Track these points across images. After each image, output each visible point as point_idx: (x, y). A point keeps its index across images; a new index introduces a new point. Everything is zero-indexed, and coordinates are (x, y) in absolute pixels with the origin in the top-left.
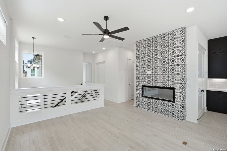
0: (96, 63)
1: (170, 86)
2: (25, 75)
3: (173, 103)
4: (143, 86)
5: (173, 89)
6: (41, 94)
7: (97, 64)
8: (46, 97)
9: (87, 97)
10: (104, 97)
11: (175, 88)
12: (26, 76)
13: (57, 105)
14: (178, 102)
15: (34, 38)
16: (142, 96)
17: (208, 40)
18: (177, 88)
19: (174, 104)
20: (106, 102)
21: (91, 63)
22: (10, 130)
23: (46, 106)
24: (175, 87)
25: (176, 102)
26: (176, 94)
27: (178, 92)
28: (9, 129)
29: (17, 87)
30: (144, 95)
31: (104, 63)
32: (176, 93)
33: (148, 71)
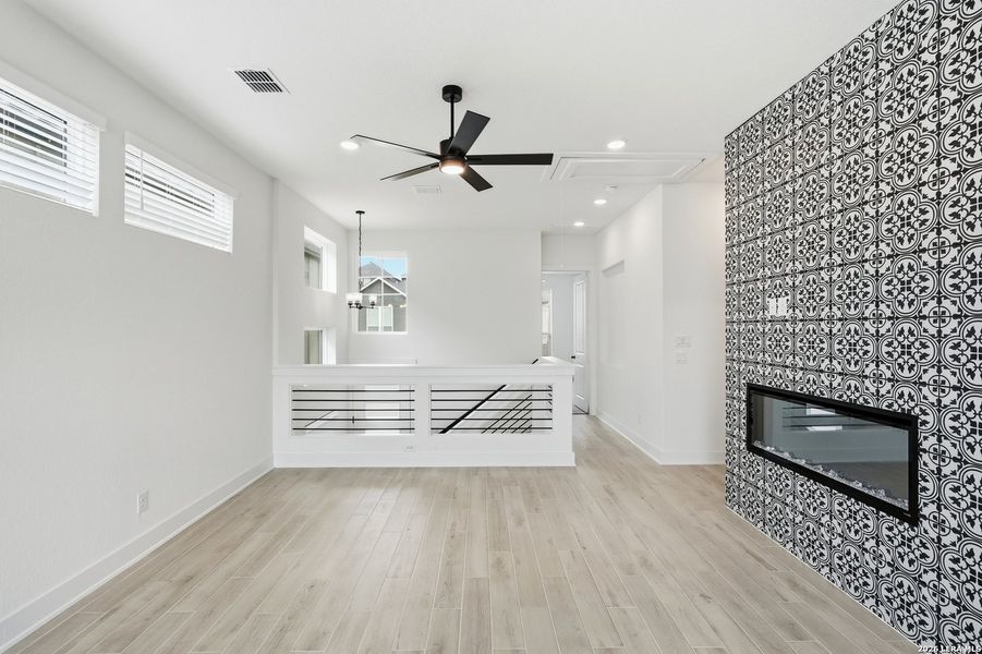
0: (603, 271)
1: (888, 398)
3: (907, 525)
5: (906, 422)
11: (917, 417)
13: (450, 427)
14: (940, 524)
15: (360, 212)
16: (750, 447)
18: (930, 418)
19: (913, 534)
21: (587, 273)
24: (917, 410)
25: (925, 524)
26: (927, 461)
27: (940, 455)
30: (756, 443)
31: (622, 268)
32: (925, 457)
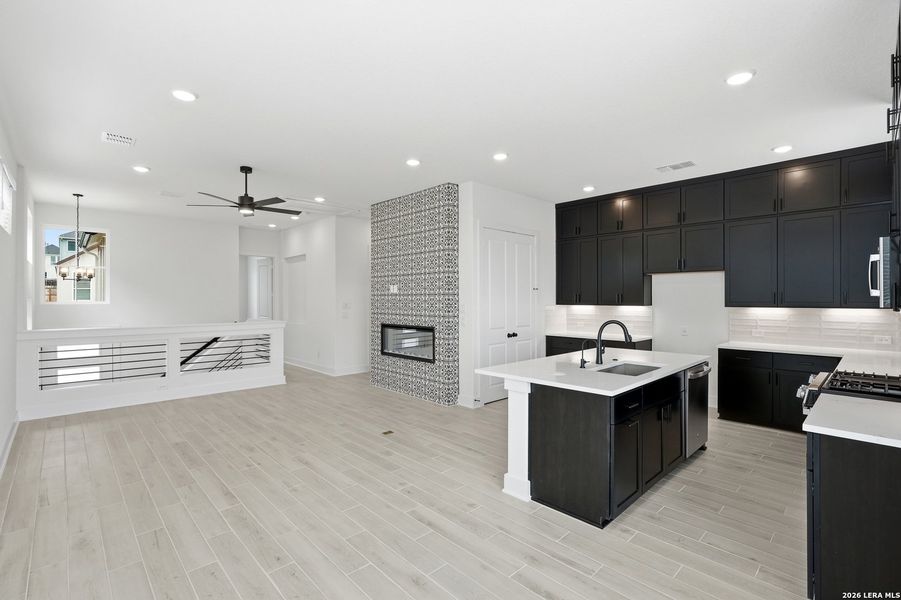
0: (287, 259)
2: (50, 295)
3: (432, 364)
4: (384, 326)
6: (100, 344)
7: (290, 260)
8: (116, 352)
9: (244, 355)
10: (285, 359)
11: (434, 328)
12: (52, 296)
14: (439, 360)
15: (78, 195)
16: (383, 353)
17: (556, 205)
18: (437, 327)
19: (433, 366)
20: (290, 373)
21: (272, 259)
22: (16, 428)
23: (116, 374)
24: (434, 325)
25: (436, 362)
26: (437, 341)
27: (439, 338)
28: (15, 424)
29: (30, 327)
30: (386, 351)
31: (305, 260)
33: (392, 287)
